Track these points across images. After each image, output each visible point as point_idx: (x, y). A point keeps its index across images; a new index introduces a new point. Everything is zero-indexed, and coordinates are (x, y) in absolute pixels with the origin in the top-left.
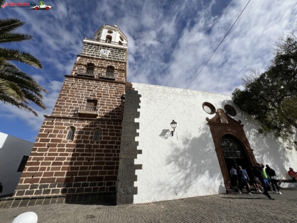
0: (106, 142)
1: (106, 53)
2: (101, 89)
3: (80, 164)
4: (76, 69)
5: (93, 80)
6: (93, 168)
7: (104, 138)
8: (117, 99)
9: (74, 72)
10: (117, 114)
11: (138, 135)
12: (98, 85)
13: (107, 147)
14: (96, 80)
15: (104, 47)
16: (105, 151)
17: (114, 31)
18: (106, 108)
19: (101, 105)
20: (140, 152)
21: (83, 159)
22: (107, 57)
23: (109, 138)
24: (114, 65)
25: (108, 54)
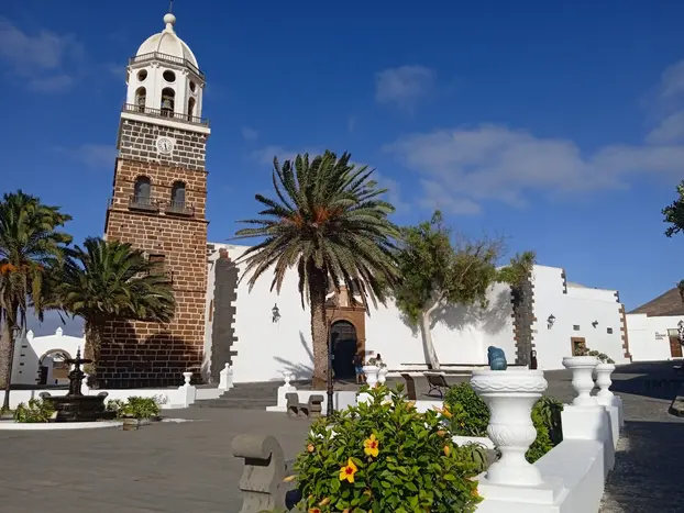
0: (185, 322)
2: (169, 235)
3: (157, 347)
4: (122, 192)
6: (173, 353)
7: (183, 316)
8: (196, 252)
9: (119, 199)
10: (198, 280)
11: (234, 321)
12: (164, 226)
13: (188, 327)
16: (185, 333)
17: (177, 74)
18: (181, 269)
19: (172, 263)
20: (236, 339)
21: (159, 342)
22: (172, 156)
23: (189, 316)
24: (186, 180)
25: (173, 149)
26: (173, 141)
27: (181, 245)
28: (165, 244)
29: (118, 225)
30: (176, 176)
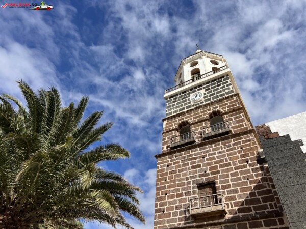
1: (200, 96)
2: (214, 158)
4: (167, 140)
5: (195, 146)
8: (250, 166)
9: (165, 146)
10: (265, 200)
12: (206, 152)
14: (200, 145)
15: (193, 89)
17: (198, 60)
18: (236, 191)
19: (224, 187)
22: (203, 100)
24: (219, 109)
25: (203, 96)
26: (203, 91)
27: (229, 165)
28: (210, 169)
29: (164, 166)
30: (209, 110)
